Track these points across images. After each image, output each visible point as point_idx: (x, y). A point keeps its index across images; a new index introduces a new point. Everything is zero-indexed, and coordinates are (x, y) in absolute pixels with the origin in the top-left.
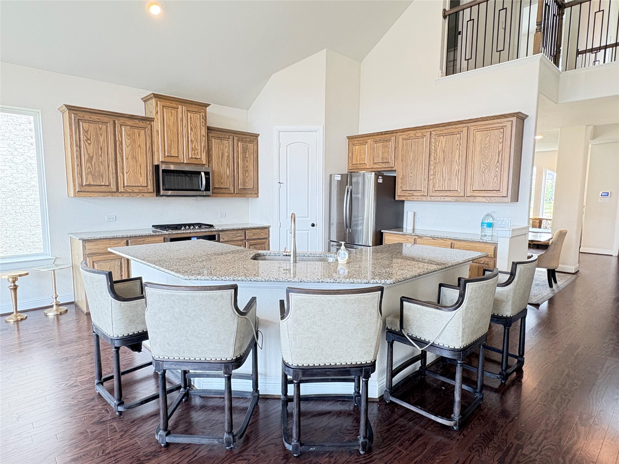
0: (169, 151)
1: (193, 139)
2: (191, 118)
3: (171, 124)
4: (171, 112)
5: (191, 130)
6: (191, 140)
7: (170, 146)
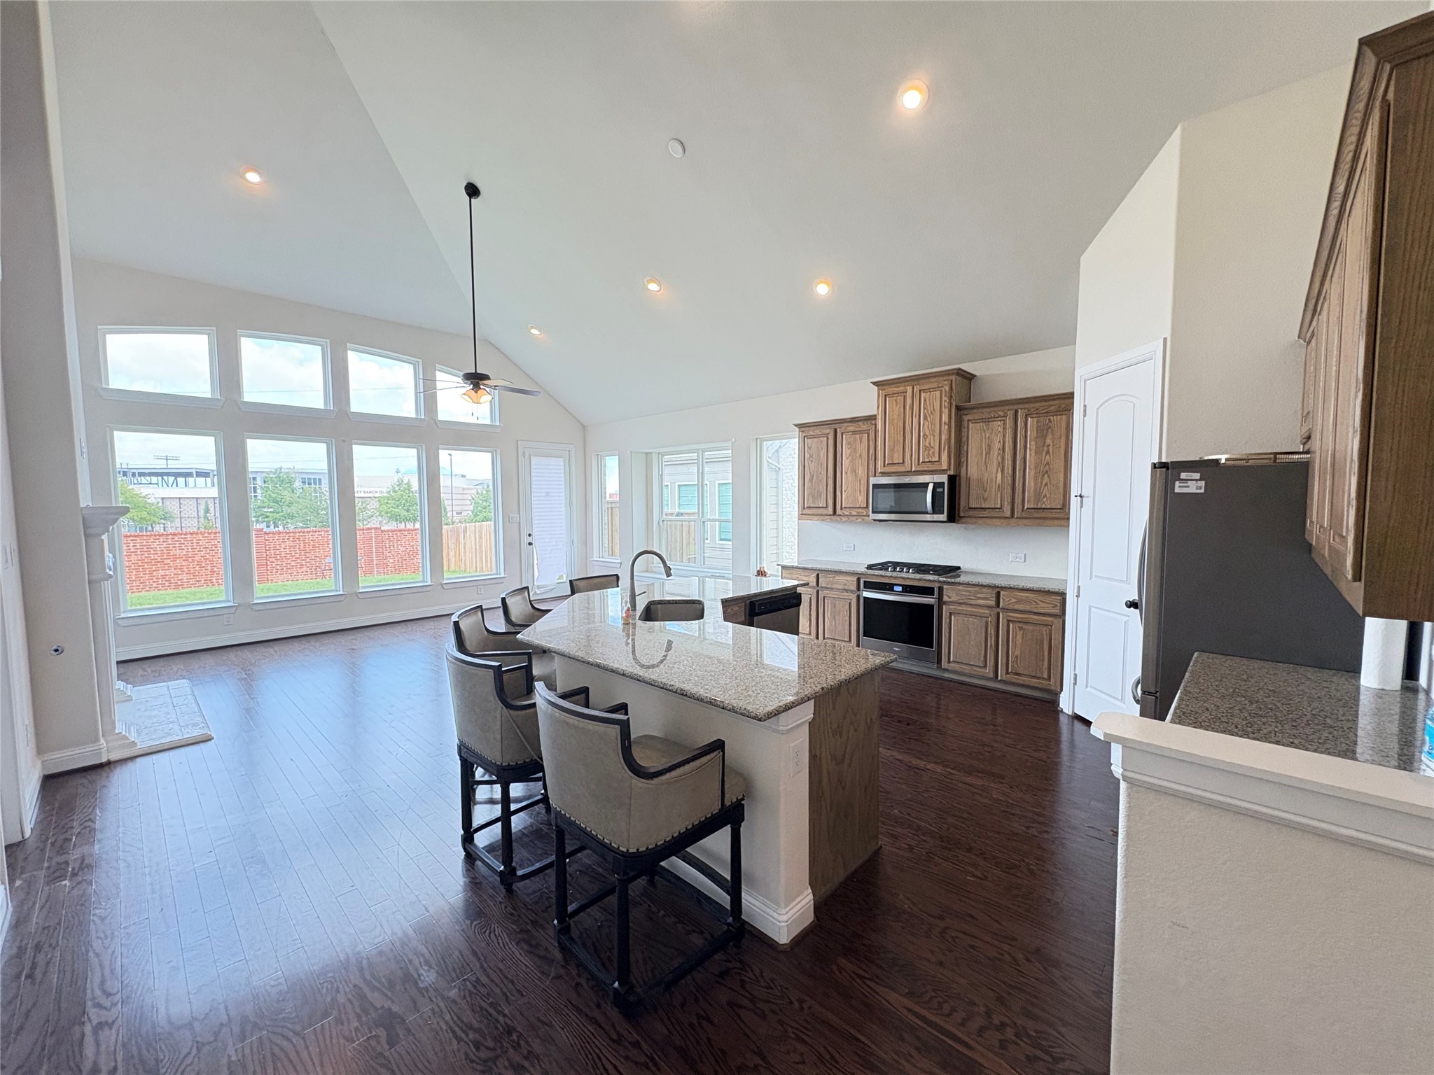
0: (891, 457)
1: (927, 433)
2: (925, 400)
3: (895, 416)
4: (896, 401)
5: (925, 418)
6: (924, 435)
7: (892, 450)
